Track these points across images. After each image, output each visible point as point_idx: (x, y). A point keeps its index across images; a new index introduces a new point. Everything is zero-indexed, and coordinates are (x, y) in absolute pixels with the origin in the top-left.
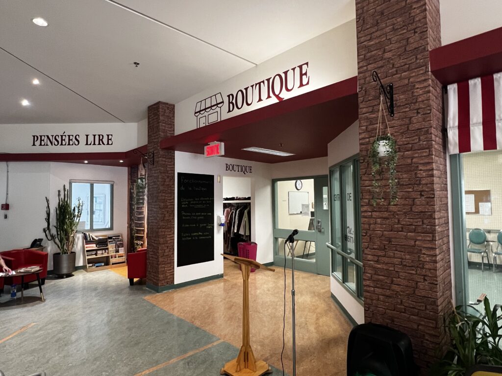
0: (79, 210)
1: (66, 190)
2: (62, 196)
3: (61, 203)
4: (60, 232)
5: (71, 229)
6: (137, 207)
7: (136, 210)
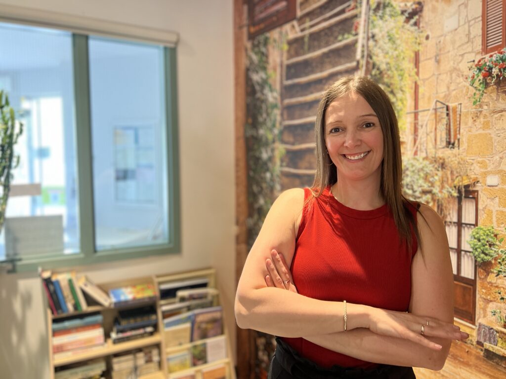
6: (289, 152)
7: (281, 166)
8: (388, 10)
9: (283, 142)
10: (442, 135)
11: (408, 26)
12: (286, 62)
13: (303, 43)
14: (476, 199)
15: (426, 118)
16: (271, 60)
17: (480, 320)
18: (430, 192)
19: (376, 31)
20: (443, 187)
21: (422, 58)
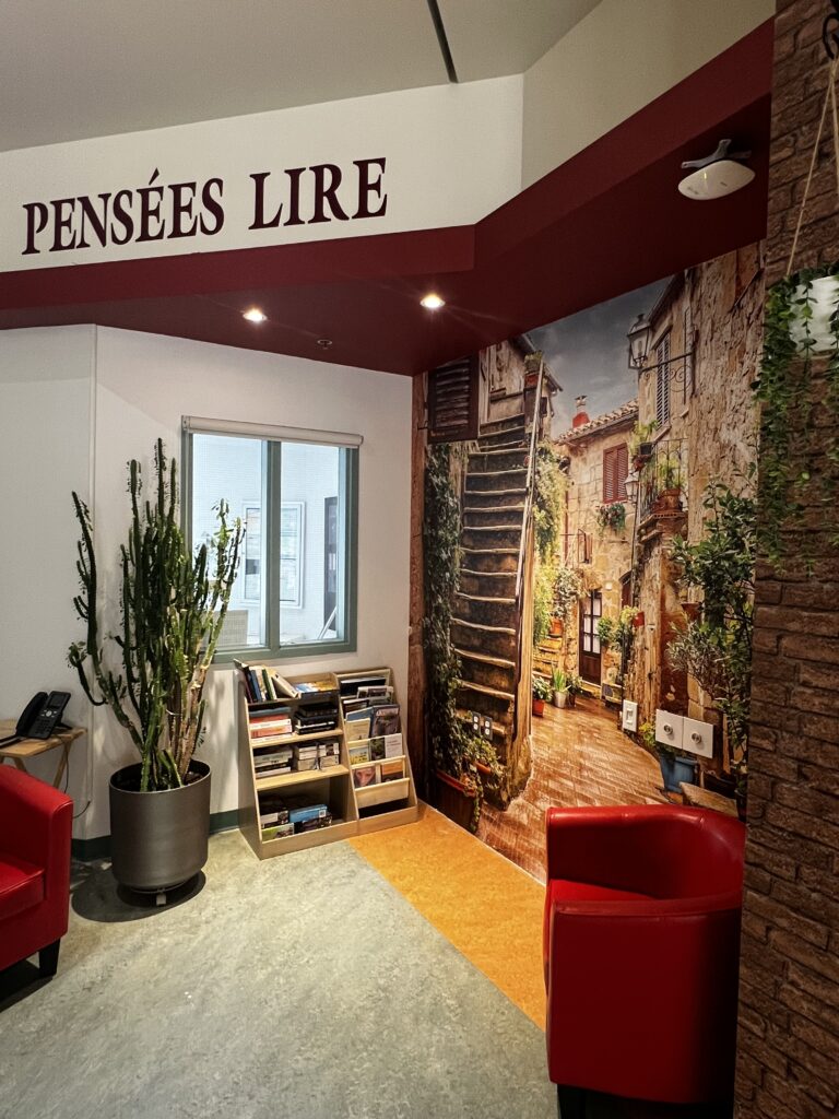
0: (221, 560)
1: (168, 464)
2: (150, 494)
3: (144, 525)
4: (142, 667)
5: (190, 651)
6: (468, 554)
7: (461, 567)
8: (548, 456)
9: (463, 545)
10: (582, 553)
11: (561, 472)
12: (466, 474)
13: (483, 462)
14: (600, 599)
15: (573, 540)
16: (452, 467)
17: (603, 681)
18: (575, 594)
19: (540, 469)
20: (582, 591)
21: (570, 497)
